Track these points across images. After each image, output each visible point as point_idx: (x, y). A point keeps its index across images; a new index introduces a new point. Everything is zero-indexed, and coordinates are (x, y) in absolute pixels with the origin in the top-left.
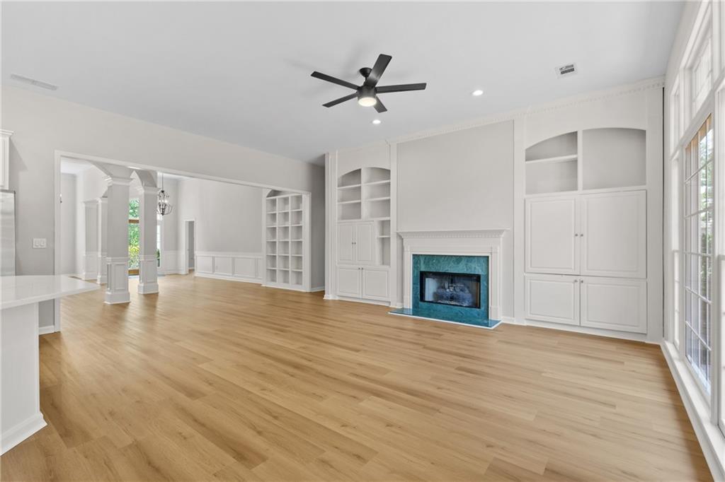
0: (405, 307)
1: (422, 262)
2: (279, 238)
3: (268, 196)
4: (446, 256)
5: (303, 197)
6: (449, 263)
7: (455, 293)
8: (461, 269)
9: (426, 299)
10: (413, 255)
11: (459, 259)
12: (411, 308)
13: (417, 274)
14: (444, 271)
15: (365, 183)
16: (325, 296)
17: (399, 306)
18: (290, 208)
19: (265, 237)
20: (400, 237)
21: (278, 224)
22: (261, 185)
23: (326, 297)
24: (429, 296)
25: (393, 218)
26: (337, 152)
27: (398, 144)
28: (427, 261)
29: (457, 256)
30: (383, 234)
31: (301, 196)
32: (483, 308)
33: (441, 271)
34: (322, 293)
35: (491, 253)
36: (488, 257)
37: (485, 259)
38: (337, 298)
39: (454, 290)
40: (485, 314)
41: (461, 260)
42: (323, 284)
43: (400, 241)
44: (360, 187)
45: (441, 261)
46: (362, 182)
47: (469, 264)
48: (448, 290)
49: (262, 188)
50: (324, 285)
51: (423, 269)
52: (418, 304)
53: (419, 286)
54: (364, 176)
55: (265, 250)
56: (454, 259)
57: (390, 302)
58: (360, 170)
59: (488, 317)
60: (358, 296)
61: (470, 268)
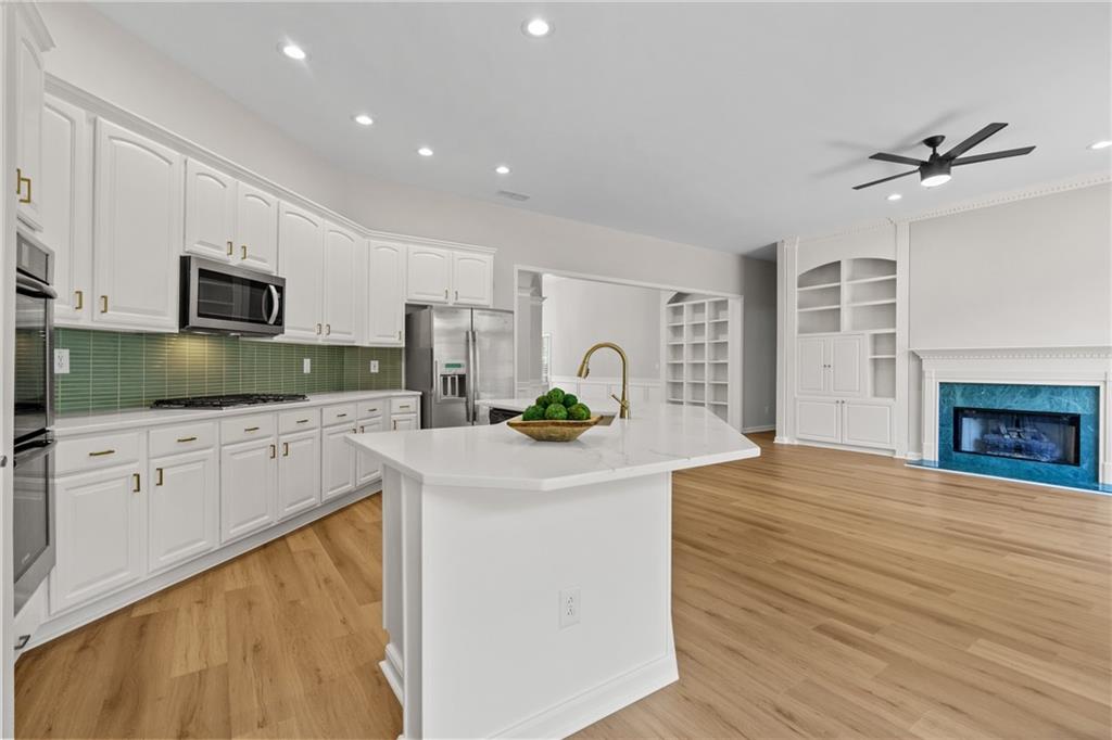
0: (925, 458)
1: (958, 393)
2: (687, 358)
3: (669, 303)
4: (1007, 385)
5: (730, 301)
6: (1014, 397)
7: (1020, 440)
8: (1040, 404)
9: (963, 449)
10: (941, 383)
11: (1034, 390)
12: (937, 460)
13: (948, 410)
14: (1001, 408)
15: (848, 280)
16: (777, 438)
17: (913, 456)
18: (706, 317)
19: (665, 357)
20: (915, 357)
21: (686, 339)
22: (658, 286)
23: (777, 440)
24: (968, 443)
25: (901, 330)
26: (798, 239)
27: (910, 224)
28: (967, 393)
29: (1031, 386)
30: (875, 354)
31: (726, 301)
32: (1084, 466)
33: (996, 407)
34: (772, 434)
35: (1105, 382)
36: (1097, 388)
37: (1091, 391)
38: (796, 443)
39: (1019, 436)
40: (1092, 475)
41: (1040, 391)
42: (773, 421)
43: (914, 364)
44: (839, 287)
45: (997, 393)
46: (842, 279)
47: (1056, 398)
48: (1007, 437)
49: (659, 289)
50: (775, 423)
51: (960, 403)
52: (950, 454)
53: (952, 429)
54: (845, 271)
55: (665, 376)
56: (1026, 390)
57: (894, 451)
58: (839, 262)
59: (1096, 479)
60: (835, 441)
61: (1059, 404)
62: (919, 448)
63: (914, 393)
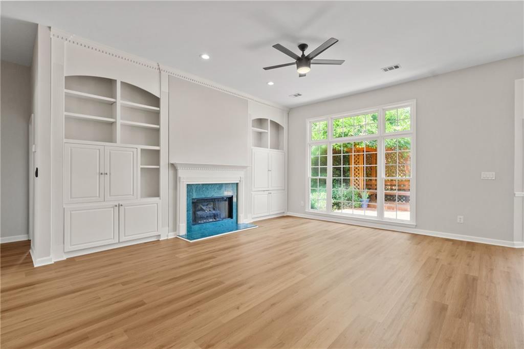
1: (194, 191)
8: (222, 193)
10: (187, 185)
12: (186, 233)
13: (190, 202)
17: (171, 236)
20: (173, 166)
25: (163, 148)
28: (198, 189)
32: (234, 218)
35: (240, 181)
36: (238, 183)
37: (236, 185)
43: (171, 172)
46: (117, 97)
47: (227, 189)
51: (195, 196)
52: (191, 227)
53: (191, 212)
57: (159, 236)
60: (114, 242)
62: (175, 228)
63: (171, 191)
